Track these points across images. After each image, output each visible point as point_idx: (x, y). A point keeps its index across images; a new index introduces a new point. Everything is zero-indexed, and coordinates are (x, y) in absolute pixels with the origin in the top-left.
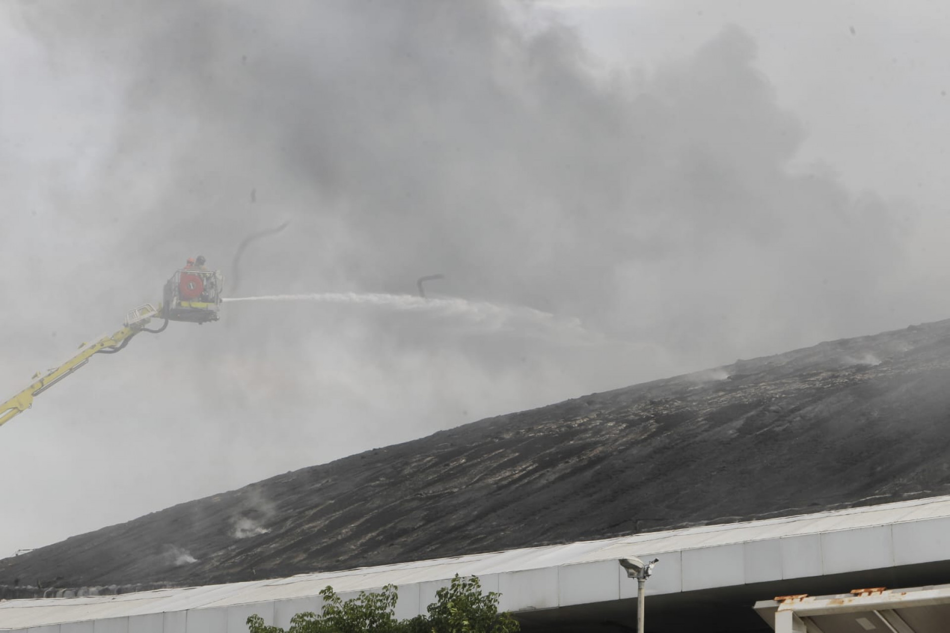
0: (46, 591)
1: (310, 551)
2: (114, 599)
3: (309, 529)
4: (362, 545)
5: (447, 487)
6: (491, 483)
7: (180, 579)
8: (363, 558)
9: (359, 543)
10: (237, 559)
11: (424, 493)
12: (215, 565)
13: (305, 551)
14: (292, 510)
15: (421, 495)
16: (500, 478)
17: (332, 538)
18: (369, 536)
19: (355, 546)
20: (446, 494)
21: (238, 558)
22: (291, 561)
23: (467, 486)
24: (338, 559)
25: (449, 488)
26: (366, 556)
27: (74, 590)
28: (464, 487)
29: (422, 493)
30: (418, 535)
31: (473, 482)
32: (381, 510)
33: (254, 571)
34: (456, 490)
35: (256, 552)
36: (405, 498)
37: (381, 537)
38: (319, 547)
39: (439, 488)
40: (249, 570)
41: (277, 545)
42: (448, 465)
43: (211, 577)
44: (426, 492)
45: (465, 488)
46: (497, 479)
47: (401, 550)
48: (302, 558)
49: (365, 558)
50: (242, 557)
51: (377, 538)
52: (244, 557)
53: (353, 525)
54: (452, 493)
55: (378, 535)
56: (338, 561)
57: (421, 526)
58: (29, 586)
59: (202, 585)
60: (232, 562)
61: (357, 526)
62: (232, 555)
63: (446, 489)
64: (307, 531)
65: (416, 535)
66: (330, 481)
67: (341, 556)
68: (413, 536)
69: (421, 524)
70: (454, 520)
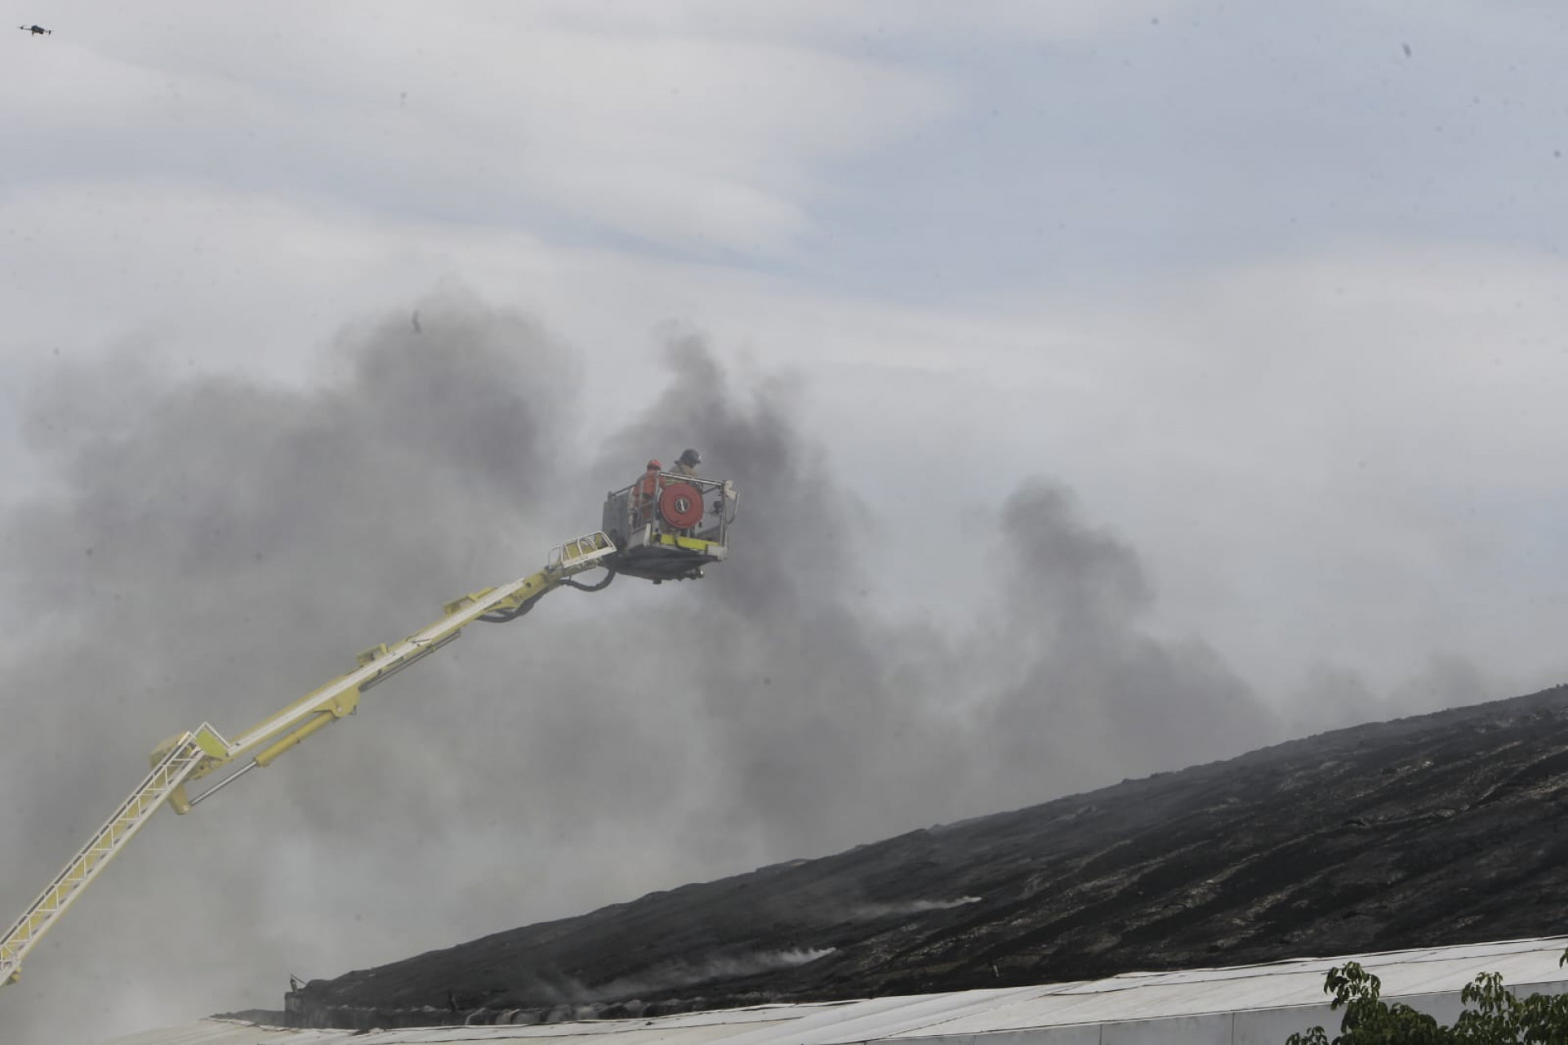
0: (471, 1015)
1: (1125, 930)
2: (650, 1024)
3: (1093, 889)
4: (1259, 917)
5: (1420, 808)
6: (1538, 797)
7: (804, 987)
8: (1282, 942)
9: (1251, 913)
10: (937, 947)
11: (1366, 819)
12: (881, 961)
13: (1114, 930)
14: (1028, 860)
15: (1359, 823)
16: (1554, 788)
17: (1173, 904)
18: (1269, 900)
19: (1243, 919)
20: (1429, 822)
21: (938, 945)
22: (1087, 950)
23: (1474, 806)
24: (1214, 944)
25: (1428, 810)
26: (1287, 938)
27: (539, 1012)
28: (1467, 807)
29: (1359, 818)
30: (1404, 898)
31: (1482, 798)
32: (1266, 853)
33: (995, 968)
34: (1449, 813)
35: (977, 935)
36: (1319, 831)
37: (1304, 903)
38: (1144, 923)
39: (1399, 812)
40: (982, 968)
41: (1028, 920)
42: (1392, 771)
43: (882, 983)
44: (1371, 817)
45: (1468, 810)
46: (1549, 790)
47: (1381, 926)
48: (1110, 945)
49: (1288, 943)
50: (946, 944)
51: (1295, 905)
52: (951, 944)
53: (1210, 881)
54: (1441, 819)
55: (1293, 898)
56: (1215, 949)
57: (1399, 882)
58: (427, 1007)
59: (871, 996)
60: (923, 954)
61: (1223, 884)
62: (919, 941)
63: (1421, 812)
64: (1092, 894)
65: (1401, 896)
66: (1094, 809)
67: (1219, 939)
68: (1396, 898)
69: (1400, 875)
70: (1489, 865)
